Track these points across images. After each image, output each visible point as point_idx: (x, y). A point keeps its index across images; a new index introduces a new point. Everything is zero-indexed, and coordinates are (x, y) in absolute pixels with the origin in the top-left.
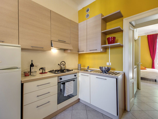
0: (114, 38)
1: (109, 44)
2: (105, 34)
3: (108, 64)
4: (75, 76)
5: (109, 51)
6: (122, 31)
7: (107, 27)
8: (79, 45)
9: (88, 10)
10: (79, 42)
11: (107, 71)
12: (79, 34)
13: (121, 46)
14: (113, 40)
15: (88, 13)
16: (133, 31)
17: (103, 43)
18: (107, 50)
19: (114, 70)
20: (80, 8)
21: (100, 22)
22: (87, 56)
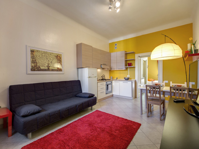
0: (131, 63)
1: (129, 66)
2: (126, 61)
3: (128, 76)
4: (111, 82)
5: (129, 69)
6: (135, 60)
7: (128, 58)
8: (111, 65)
9: (116, 45)
10: (111, 64)
11: (128, 79)
12: (111, 59)
13: (134, 67)
14: (130, 65)
15: (116, 46)
16: (140, 59)
17: (126, 65)
18: (128, 69)
19: (131, 79)
20: (110, 42)
21: (124, 55)
22: (116, 72)
